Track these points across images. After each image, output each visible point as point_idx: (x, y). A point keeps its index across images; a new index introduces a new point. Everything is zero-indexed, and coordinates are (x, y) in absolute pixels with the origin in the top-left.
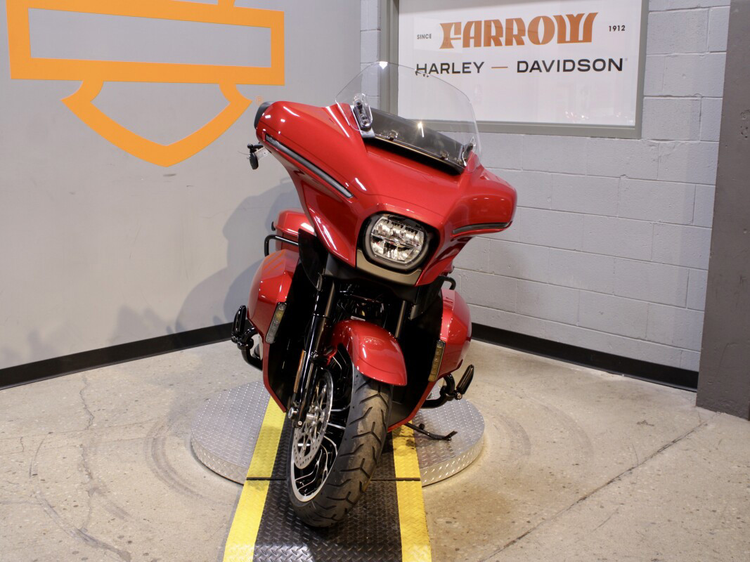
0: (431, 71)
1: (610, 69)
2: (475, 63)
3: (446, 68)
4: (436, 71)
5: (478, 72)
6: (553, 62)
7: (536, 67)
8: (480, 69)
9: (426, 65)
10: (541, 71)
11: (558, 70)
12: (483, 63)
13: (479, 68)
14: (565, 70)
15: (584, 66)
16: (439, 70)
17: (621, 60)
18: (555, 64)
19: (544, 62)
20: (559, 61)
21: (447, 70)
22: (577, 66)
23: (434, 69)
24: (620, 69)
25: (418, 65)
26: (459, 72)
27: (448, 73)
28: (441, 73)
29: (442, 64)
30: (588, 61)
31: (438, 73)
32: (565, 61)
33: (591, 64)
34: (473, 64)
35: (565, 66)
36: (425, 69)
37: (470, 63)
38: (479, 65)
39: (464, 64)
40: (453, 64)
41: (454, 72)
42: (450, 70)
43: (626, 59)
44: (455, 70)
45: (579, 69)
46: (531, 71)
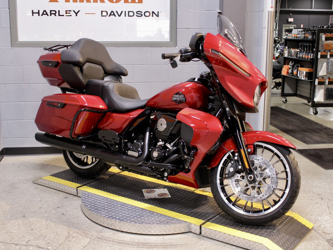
0: (43, 14)
1: (153, 16)
2: (74, 11)
3: (53, 13)
4: (47, 14)
5: (76, 15)
6: (122, 12)
7: (112, 14)
8: (78, 14)
9: (39, 11)
10: (115, 16)
11: (125, 16)
12: (79, 11)
13: (76, 14)
14: (129, 16)
15: (139, 14)
16: (49, 14)
17: (158, 12)
18: (123, 13)
19: (117, 12)
20: (125, 12)
21: (55, 14)
22: (135, 14)
23: (45, 13)
24: (158, 16)
25: (33, 11)
26: (63, 16)
27: (55, 15)
28: (51, 15)
29: (51, 11)
30: (141, 12)
31: (48, 15)
32: (129, 12)
33: (143, 14)
34: (72, 11)
35: (129, 14)
36: (39, 13)
37: (71, 11)
38: (76, 12)
39: (66, 11)
40: (59, 11)
41: (59, 15)
42: (57, 14)
43: (161, 12)
44: (60, 14)
45: (137, 16)
46: (109, 16)
